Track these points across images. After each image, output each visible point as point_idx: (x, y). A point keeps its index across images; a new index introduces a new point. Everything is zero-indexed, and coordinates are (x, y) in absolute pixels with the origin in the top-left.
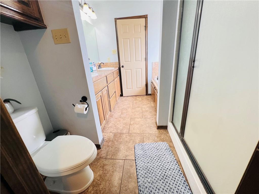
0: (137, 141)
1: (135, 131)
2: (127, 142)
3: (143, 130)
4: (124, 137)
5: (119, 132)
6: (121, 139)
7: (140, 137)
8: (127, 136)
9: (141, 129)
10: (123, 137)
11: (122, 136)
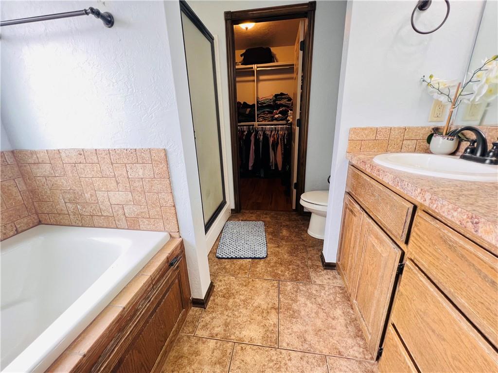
0: (262, 265)
1: (266, 285)
2: (281, 264)
3: (246, 286)
4: (287, 272)
5: (301, 284)
6: (293, 270)
7: (256, 271)
8: (282, 275)
9: (251, 290)
10: (290, 273)
11: (292, 274)
